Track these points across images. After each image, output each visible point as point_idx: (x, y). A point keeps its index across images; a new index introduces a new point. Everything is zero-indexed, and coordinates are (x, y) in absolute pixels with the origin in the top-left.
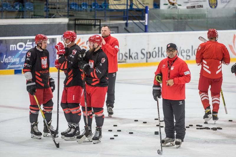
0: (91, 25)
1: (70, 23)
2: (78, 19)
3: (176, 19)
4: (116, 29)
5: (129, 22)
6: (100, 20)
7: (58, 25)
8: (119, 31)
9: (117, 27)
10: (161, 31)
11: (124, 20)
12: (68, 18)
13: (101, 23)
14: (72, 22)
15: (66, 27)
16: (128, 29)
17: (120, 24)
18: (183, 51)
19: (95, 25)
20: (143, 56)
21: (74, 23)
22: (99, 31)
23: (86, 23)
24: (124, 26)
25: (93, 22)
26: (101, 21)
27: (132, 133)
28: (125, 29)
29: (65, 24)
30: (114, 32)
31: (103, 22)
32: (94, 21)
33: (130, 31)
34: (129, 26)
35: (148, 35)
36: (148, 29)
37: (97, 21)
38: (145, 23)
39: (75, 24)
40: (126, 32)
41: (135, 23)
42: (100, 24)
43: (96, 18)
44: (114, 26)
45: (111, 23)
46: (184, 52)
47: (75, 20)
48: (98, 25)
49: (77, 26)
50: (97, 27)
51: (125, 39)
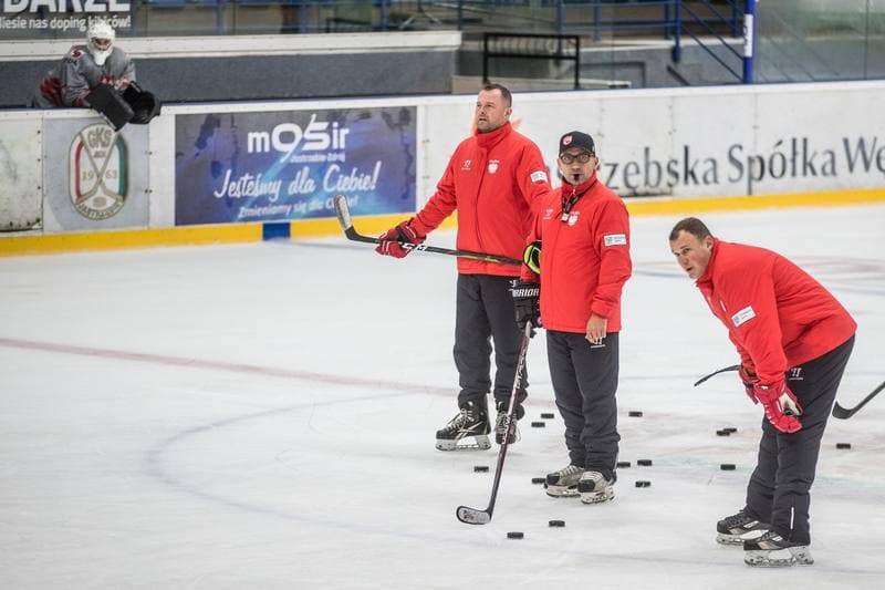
0: (546, 57)
1: (465, 48)
2: (496, 36)
3: (859, 32)
4: (635, 72)
5: (685, 42)
6: (577, 38)
7: (424, 55)
8: (648, 80)
9: (641, 65)
10: (804, 76)
11: (665, 34)
12: (459, 29)
13: (582, 50)
14: (475, 46)
15: (453, 66)
16: (682, 71)
17: (651, 53)
18: (883, 154)
19: (559, 58)
20: (735, 173)
21: (482, 48)
22: (572, 80)
23: (527, 50)
24: (667, 61)
25: (551, 46)
26: (582, 41)
28: (670, 69)
29: (447, 54)
30: (628, 83)
31: (587, 46)
32: (556, 42)
33: (687, 79)
34: (686, 59)
35: (756, 95)
36: (755, 74)
37: (565, 42)
38: (742, 46)
39: (487, 54)
40: (672, 80)
41: (704, 47)
42: (578, 53)
43: (565, 31)
44: (629, 59)
45: (616, 49)
47: (486, 37)
48: (570, 58)
49: (491, 60)
50: (568, 64)
51: (670, 107)
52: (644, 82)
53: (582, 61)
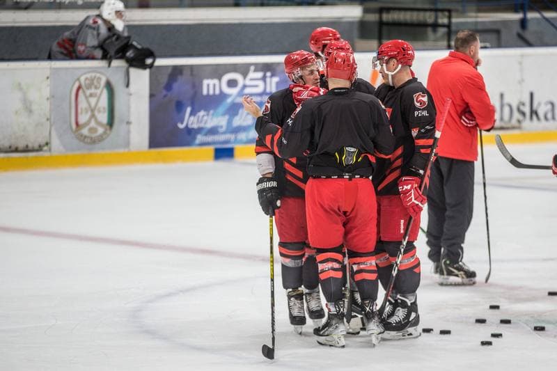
0: (424, 25)
1: (365, 19)
2: (388, 10)
4: (493, 37)
5: (531, 15)
6: (449, 11)
8: (503, 42)
9: (498, 32)
11: (516, 11)
12: (361, 4)
13: (454, 20)
14: (373, 17)
15: (356, 32)
16: (528, 35)
17: (504, 23)
19: (435, 26)
21: (378, 19)
22: (445, 43)
23: (411, 20)
24: (517, 28)
25: (429, 17)
26: (454, 14)
27: (542, 329)
28: (520, 36)
29: (351, 23)
30: (488, 45)
31: (457, 17)
32: (433, 14)
33: (532, 41)
34: (531, 27)
37: (440, 14)
39: (381, 24)
40: (520, 42)
41: (547, 20)
42: (450, 22)
43: (440, 6)
44: (486, 28)
45: (479, 20)
47: (381, 11)
48: (443, 26)
49: (385, 29)
50: (442, 31)
51: (520, 63)
52: (499, 45)
53: (453, 28)
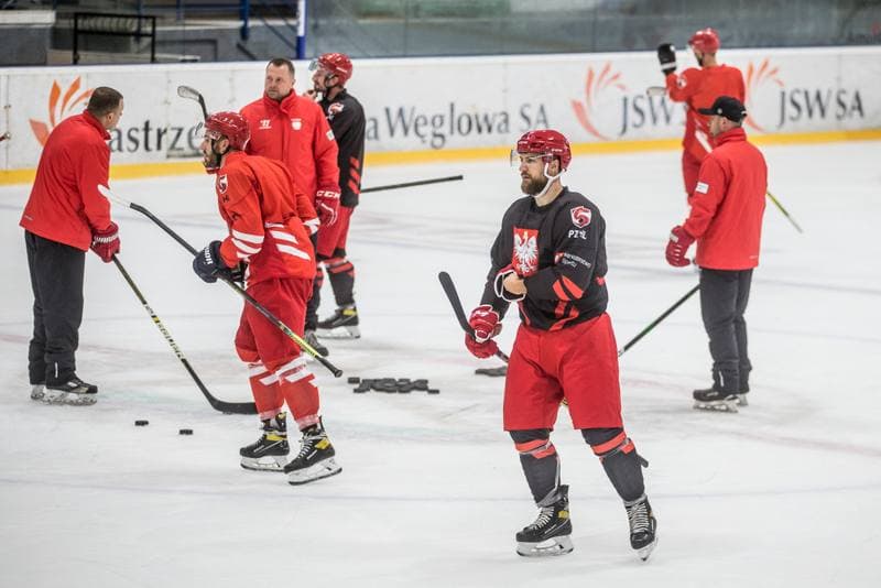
0: (125, 34)
1: (58, 26)
2: (86, 15)
3: (399, 17)
4: (209, 48)
5: (252, 23)
6: (154, 18)
7: (22, 31)
8: (220, 55)
9: (213, 42)
10: (360, 54)
11: (242, 16)
12: (54, 8)
13: (158, 29)
14: (67, 24)
15: (48, 41)
16: (249, 46)
17: (222, 32)
18: (421, 121)
19: (138, 35)
21: (73, 26)
22: (148, 55)
23: (111, 28)
24: (236, 38)
25: (132, 25)
26: (158, 21)
28: (239, 47)
29: (41, 31)
30: (198, 58)
31: (163, 24)
32: (136, 21)
33: (255, 54)
34: (253, 36)
37: (143, 21)
38: (294, 29)
39: (76, 32)
40: (242, 56)
41: (272, 28)
42: (154, 31)
43: (144, 12)
44: (203, 37)
45: (188, 28)
46: (426, 123)
47: (76, 16)
48: (146, 35)
49: (81, 38)
50: (146, 41)
51: (231, 80)
52: (216, 59)
53: (158, 38)
